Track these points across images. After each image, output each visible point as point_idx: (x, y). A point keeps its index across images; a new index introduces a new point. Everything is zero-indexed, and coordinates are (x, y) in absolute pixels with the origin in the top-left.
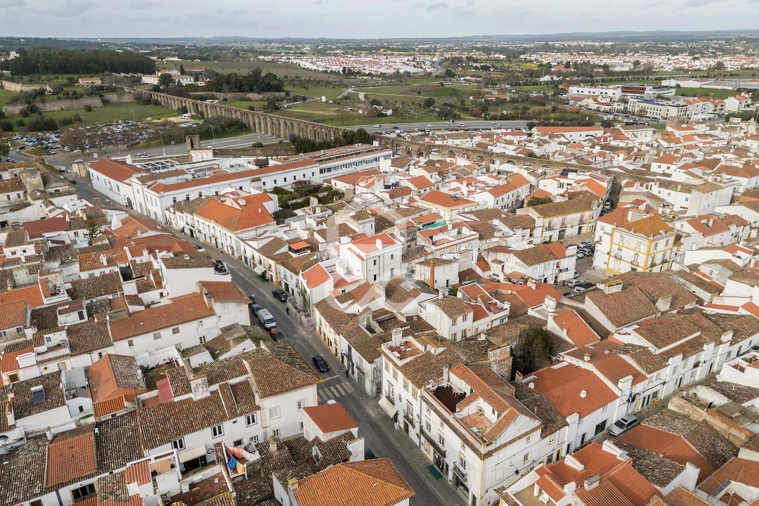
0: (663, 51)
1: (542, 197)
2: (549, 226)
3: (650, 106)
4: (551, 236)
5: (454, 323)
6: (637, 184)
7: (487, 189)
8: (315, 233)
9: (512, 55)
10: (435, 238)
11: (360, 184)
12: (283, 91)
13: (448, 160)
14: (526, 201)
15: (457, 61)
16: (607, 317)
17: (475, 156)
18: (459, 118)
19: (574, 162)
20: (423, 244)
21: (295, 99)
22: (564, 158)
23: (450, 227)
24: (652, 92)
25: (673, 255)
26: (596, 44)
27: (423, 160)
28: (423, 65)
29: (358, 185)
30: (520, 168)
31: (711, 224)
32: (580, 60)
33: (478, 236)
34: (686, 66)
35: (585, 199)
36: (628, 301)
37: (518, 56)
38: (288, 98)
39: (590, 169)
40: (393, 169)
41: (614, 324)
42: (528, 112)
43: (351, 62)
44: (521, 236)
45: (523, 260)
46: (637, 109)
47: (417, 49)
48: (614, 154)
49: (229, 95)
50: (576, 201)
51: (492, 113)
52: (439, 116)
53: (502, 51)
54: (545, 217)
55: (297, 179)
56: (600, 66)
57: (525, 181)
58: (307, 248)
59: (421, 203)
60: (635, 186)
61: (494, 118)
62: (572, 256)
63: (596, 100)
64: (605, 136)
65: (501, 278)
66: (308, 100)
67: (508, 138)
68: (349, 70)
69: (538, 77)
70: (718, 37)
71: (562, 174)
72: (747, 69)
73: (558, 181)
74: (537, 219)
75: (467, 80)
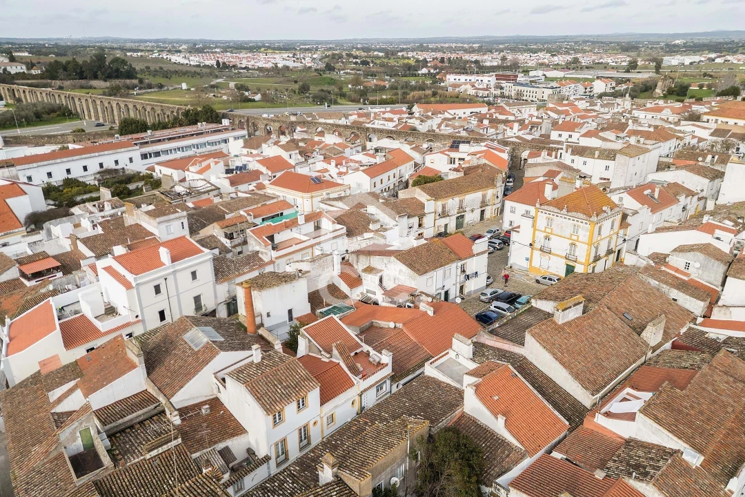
0: (525, 51)
1: (430, 175)
2: (443, 212)
3: (525, 89)
4: (446, 225)
5: (278, 419)
6: (544, 153)
7: (362, 168)
8: (78, 242)
9: (390, 53)
10: (278, 238)
11: (192, 169)
12: (136, 78)
13: (316, 139)
14: (411, 182)
15: (337, 57)
16: (571, 373)
17: (348, 132)
18: (336, 103)
19: (464, 134)
20: (257, 248)
21: (150, 86)
22: (452, 130)
23: (301, 220)
24: (524, 79)
25: (620, 241)
26: (465, 45)
27: (284, 140)
28: (303, 61)
29: (188, 170)
30: (401, 143)
31: (656, 196)
32: (453, 56)
33: (344, 231)
34: (546, 61)
35: (486, 174)
36: (598, 335)
37: (395, 54)
38: (142, 86)
39: (483, 140)
40: (245, 151)
41: (586, 388)
42: (408, 97)
43: (228, 58)
44: (407, 227)
45: (411, 266)
46: (513, 93)
47: (298, 48)
48: (506, 126)
49: (67, 83)
50: (473, 177)
51: (371, 98)
52: (314, 101)
53: (380, 50)
54: (436, 199)
55: (105, 166)
56: (472, 62)
57: (409, 158)
58: (57, 269)
59: (271, 190)
60: (542, 155)
61: (373, 103)
62: (482, 253)
63: (473, 86)
64: (490, 112)
65: (379, 296)
66: (166, 88)
67: (387, 115)
68: (224, 63)
69: (416, 70)
70: (567, 40)
71: (452, 147)
72: (598, 63)
73: (449, 155)
74: (426, 203)
75: (347, 73)
